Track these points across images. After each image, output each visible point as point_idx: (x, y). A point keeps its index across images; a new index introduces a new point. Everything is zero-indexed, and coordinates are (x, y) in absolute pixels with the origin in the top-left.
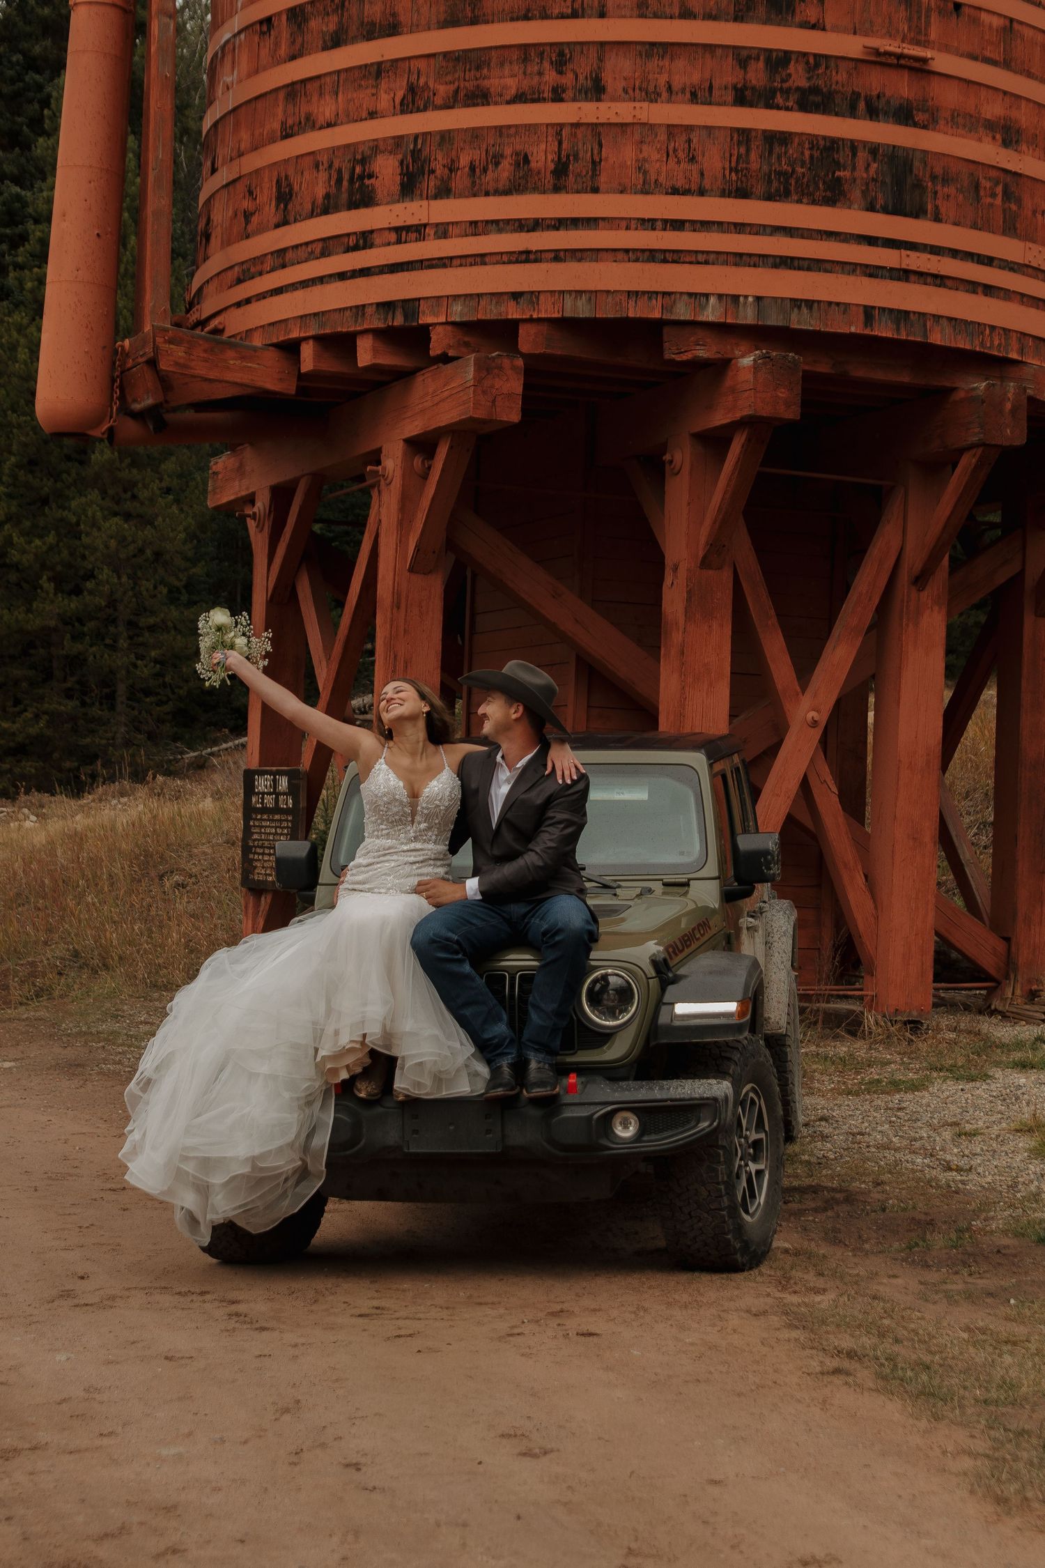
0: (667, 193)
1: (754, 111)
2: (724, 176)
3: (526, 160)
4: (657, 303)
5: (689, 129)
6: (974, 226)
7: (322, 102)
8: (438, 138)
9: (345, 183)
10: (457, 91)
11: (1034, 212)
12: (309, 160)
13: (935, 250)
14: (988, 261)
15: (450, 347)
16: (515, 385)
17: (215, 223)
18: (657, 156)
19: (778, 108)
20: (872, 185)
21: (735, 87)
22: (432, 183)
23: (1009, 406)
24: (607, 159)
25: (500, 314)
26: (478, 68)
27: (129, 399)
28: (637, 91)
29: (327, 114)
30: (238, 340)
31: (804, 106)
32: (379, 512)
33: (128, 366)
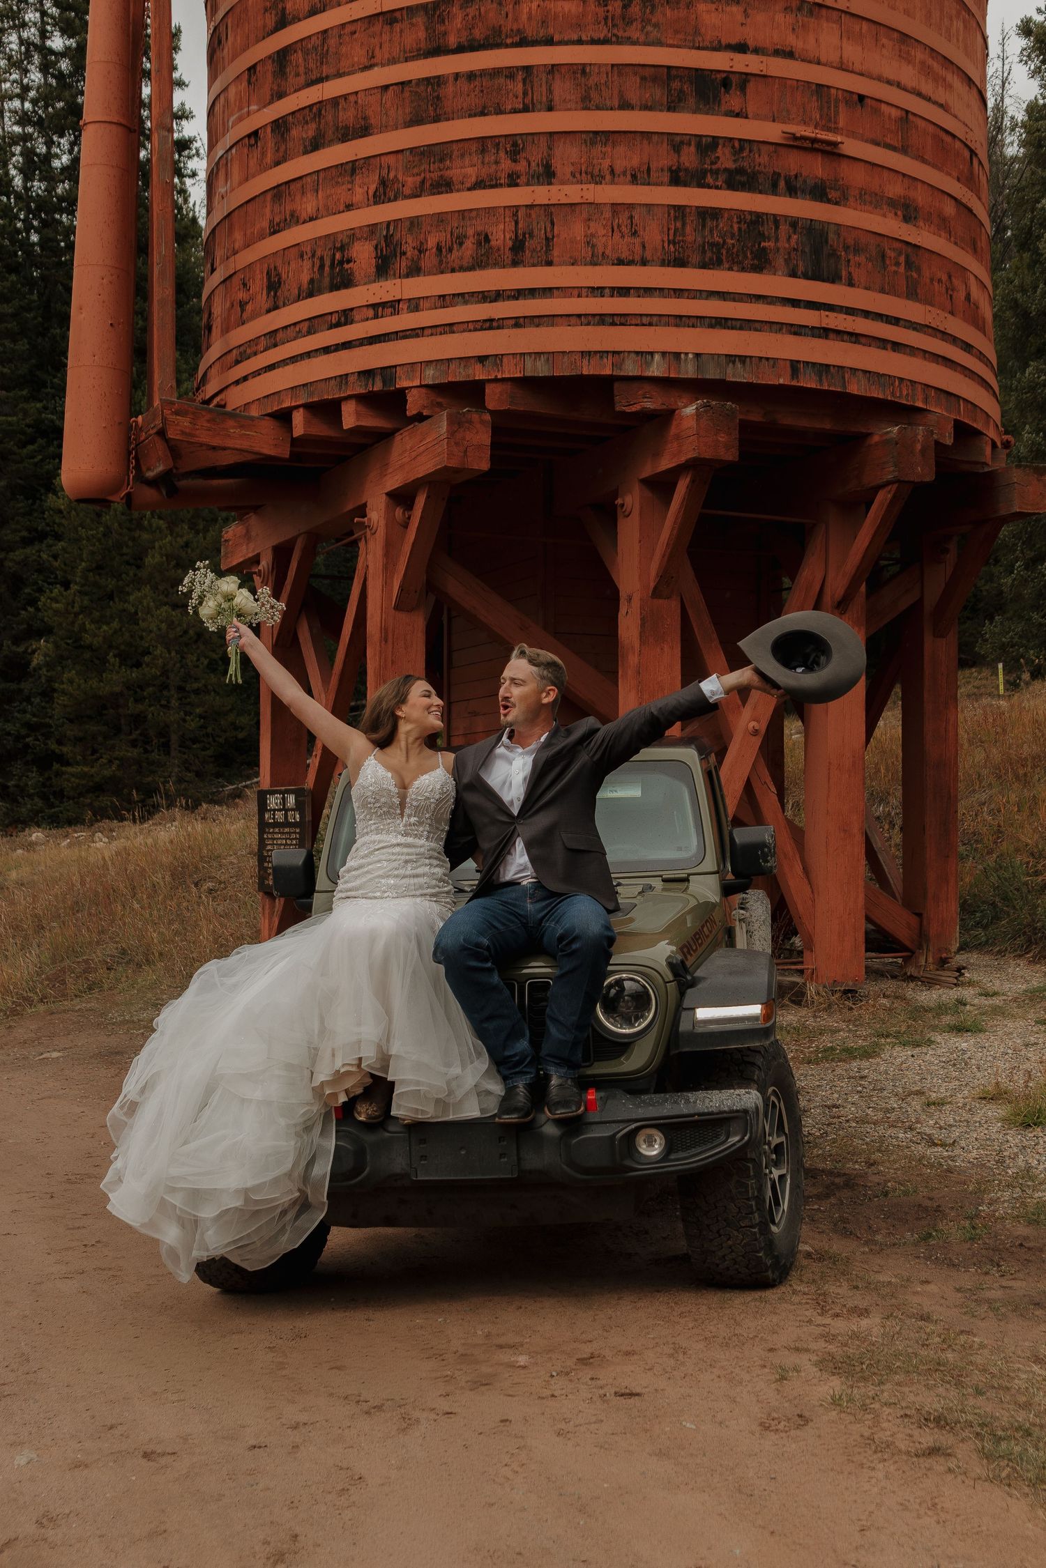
0: (613, 264)
1: (688, 189)
2: (663, 247)
3: (487, 239)
4: (608, 362)
5: (631, 206)
6: (882, 291)
7: (305, 200)
8: (408, 223)
9: (327, 269)
10: (423, 182)
11: (933, 280)
12: (294, 251)
13: (850, 311)
14: (895, 321)
15: (424, 407)
16: (484, 437)
17: (216, 315)
18: (604, 232)
19: (709, 187)
20: (793, 254)
21: (670, 170)
22: (402, 264)
23: (919, 447)
24: (558, 236)
25: (469, 376)
26: (441, 160)
27: (144, 468)
28: (584, 175)
29: (309, 210)
30: (238, 411)
31: (732, 185)
32: (366, 559)
33: (142, 439)
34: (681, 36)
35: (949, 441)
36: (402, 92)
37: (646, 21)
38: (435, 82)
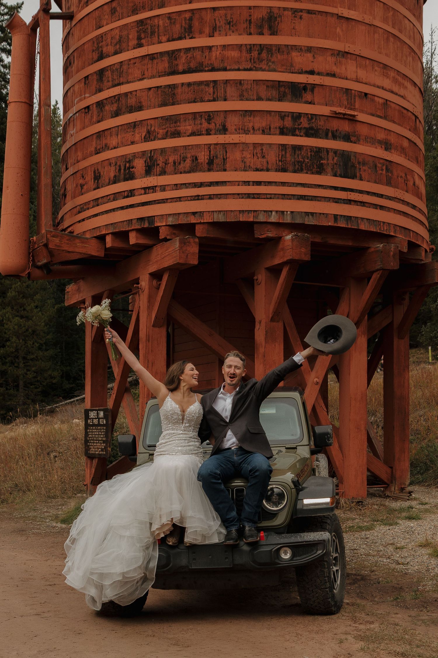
0: (254, 171)
1: (287, 137)
2: (277, 163)
3: (196, 159)
4: (251, 215)
5: (262, 144)
6: (375, 182)
7: (112, 139)
8: (160, 151)
9: (122, 171)
10: (167, 132)
11: (398, 177)
12: (107, 162)
13: (361, 192)
14: (381, 196)
15: (168, 235)
16: (195, 249)
17: (68, 190)
18: (249, 156)
19: (297, 136)
20: (335, 166)
21: (280, 128)
22: (157, 170)
23: (392, 253)
24: (229, 157)
25: (188, 221)
26: (176, 122)
27: (36, 261)
28: (240, 130)
29: (114, 143)
30: (80, 235)
31: (307, 135)
32: (139, 303)
33: (36, 247)
34: (285, 67)
35: (405, 250)
36: (158, 91)
37: (269, 61)
38: (173, 87)
